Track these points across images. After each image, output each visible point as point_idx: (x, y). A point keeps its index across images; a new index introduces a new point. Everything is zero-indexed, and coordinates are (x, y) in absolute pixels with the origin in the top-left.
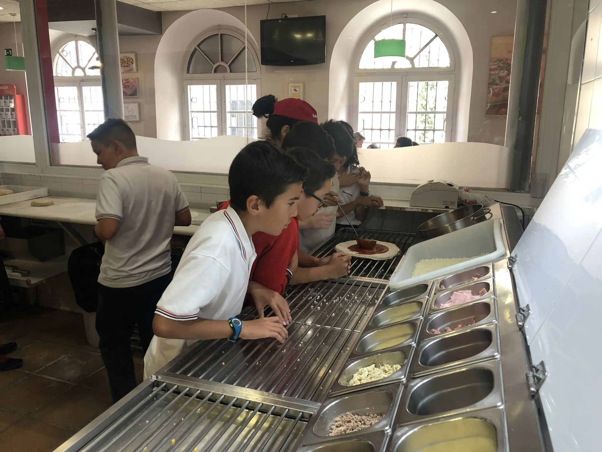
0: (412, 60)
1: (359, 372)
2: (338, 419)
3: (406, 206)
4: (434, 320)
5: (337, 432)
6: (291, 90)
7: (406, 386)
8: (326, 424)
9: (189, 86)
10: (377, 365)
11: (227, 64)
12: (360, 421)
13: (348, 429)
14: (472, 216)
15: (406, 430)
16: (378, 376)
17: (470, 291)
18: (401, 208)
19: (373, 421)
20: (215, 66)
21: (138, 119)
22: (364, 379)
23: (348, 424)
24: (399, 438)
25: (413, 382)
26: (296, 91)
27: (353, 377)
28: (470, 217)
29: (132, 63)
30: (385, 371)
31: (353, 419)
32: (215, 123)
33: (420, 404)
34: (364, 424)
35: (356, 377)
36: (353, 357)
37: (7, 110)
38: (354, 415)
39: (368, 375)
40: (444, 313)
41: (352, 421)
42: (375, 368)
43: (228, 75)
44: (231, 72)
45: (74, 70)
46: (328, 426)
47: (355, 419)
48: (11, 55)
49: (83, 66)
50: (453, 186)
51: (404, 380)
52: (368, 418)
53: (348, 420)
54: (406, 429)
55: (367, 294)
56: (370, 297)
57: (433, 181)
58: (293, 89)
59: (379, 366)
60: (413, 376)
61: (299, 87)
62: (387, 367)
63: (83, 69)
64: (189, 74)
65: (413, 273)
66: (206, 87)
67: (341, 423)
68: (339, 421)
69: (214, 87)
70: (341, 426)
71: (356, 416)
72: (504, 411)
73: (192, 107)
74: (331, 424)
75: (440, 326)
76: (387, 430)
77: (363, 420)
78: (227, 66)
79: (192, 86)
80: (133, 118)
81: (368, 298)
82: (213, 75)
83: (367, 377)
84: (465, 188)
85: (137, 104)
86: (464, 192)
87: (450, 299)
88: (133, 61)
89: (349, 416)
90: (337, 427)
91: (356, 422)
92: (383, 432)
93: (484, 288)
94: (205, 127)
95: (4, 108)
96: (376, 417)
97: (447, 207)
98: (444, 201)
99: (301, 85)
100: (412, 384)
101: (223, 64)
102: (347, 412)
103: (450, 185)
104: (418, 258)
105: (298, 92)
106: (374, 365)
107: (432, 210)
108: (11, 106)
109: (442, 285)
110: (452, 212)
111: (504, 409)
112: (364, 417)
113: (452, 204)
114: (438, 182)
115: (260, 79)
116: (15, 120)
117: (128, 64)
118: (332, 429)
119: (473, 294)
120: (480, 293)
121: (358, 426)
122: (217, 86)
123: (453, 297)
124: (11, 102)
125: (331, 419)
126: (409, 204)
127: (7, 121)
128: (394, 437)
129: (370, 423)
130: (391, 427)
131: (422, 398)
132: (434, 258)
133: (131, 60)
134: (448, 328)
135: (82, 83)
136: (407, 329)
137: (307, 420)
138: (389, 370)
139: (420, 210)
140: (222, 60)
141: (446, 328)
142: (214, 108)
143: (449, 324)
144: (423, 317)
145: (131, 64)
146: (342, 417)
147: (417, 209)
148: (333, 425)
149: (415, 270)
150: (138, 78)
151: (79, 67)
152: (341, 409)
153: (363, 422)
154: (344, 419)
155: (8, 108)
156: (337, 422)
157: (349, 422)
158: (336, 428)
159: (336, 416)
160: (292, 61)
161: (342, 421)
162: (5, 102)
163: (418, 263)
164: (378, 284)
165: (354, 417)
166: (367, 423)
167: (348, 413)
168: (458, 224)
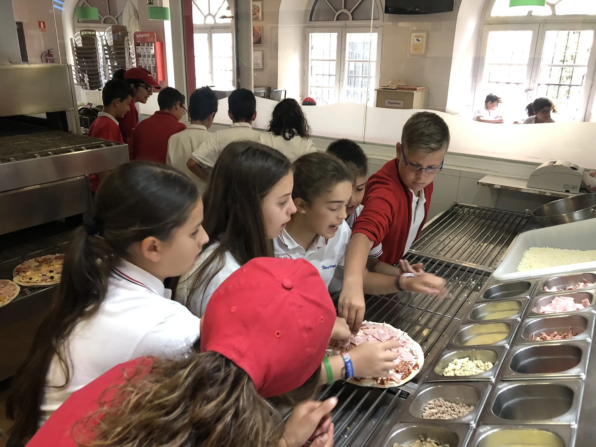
0: (553, 6)
1: (454, 362)
2: (431, 402)
3: (523, 186)
4: (530, 324)
5: (430, 413)
6: (414, 40)
7: (494, 386)
8: (420, 405)
9: (310, 34)
10: (471, 359)
11: (350, 11)
12: (450, 408)
13: (439, 412)
14: (593, 208)
15: (488, 429)
16: (470, 370)
17: (573, 299)
18: (517, 188)
19: (461, 410)
20: (337, 14)
21: (261, 67)
22: (458, 370)
23: (440, 408)
24: (481, 434)
25: (500, 385)
26: (419, 41)
27: (448, 365)
28: (590, 208)
29: (259, 11)
30: (478, 367)
31: (444, 405)
32: (333, 71)
33: (505, 405)
34: (454, 410)
35: (451, 366)
36: (450, 347)
37: (149, 56)
38: (445, 402)
39: (461, 367)
40: (541, 319)
41: (443, 406)
42: (469, 361)
43: (350, 22)
44: (353, 19)
45: (205, 17)
46: (422, 407)
47: (446, 405)
48: (153, 4)
49: (213, 14)
50: (577, 170)
51: (493, 380)
52: (457, 406)
53: (440, 404)
54: (488, 427)
55: (471, 279)
56: (474, 283)
57: (555, 163)
58: (416, 39)
59: (473, 360)
60: (502, 378)
61: (422, 36)
62: (479, 362)
63: (214, 17)
64: (311, 22)
65: (520, 262)
66: (327, 35)
67: (433, 406)
68: (432, 404)
69: (335, 35)
70: (433, 408)
71: (447, 403)
72: (576, 431)
73: (312, 55)
74: (424, 405)
75: (536, 330)
76: (472, 424)
77: (453, 407)
78: (349, 14)
79: (313, 34)
80: (256, 66)
81: (472, 283)
82: (335, 23)
83: (461, 369)
84: (591, 172)
85: (261, 52)
86: (589, 177)
87: (551, 302)
88: (259, 9)
89: (441, 402)
90: (430, 408)
91: (447, 407)
92: (468, 425)
93: (587, 299)
94: (324, 75)
95: (146, 54)
96: (465, 407)
97: (567, 191)
98: (565, 185)
99: (424, 35)
100: (499, 387)
101: (345, 11)
102: (440, 397)
103: (574, 168)
104: (528, 246)
105: (421, 42)
106: (468, 358)
107: (551, 193)
108: (152, 53)
109: (545, 287)
110: (571, 198)
111: (576, 429)
112: (454, 405)
113: (574, 189)
114: (561, 165)
115: (382, 28)
116: (155, 65)
117: (254, 12)
118: (426, 410)
119: (575, 301)
120: (583, 303)
121: (447, 411)
122: (338, 34)
123: (554, 302)
124: (152, 49)
125: (426, 402)
126: (527, 183)
127: (148, 66)
128: (477, 433)
129: (458, 411)
130: (476, 422)
131: (507, 400)
132: (544, 247)
133: (257, 9)
134: (544, 333)
135: (211, 30)
136: (503, 328)
137: (405, 397)
138: (482, 366)
139: (537, 193)
140: (345, 8)
141: (542, 333)
142: (334, 56)
143: (544, 329)
144: (520, 318)
145: (257, 13)
146: (435, 401)
147: (534, 191)
148: (426, 406)
149: (523, 259)
150: (263, 26)
151: (210, 14)
152: (434, 395)
153: (452, 409)
154: (437, 404)
155: (149, 54)
156: (430, 404)
157: (441, 406)
158: (429, 410)
159: (430, 399)
160: (417, 9)
161: (435, 405)
162: (146, 49)
163: (527, 251)
164: (483, 271)
165: (445, 403)
166: (456, 410)
167: (440, 399)
168: (577, 215)
